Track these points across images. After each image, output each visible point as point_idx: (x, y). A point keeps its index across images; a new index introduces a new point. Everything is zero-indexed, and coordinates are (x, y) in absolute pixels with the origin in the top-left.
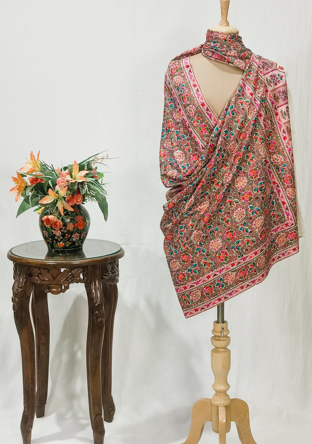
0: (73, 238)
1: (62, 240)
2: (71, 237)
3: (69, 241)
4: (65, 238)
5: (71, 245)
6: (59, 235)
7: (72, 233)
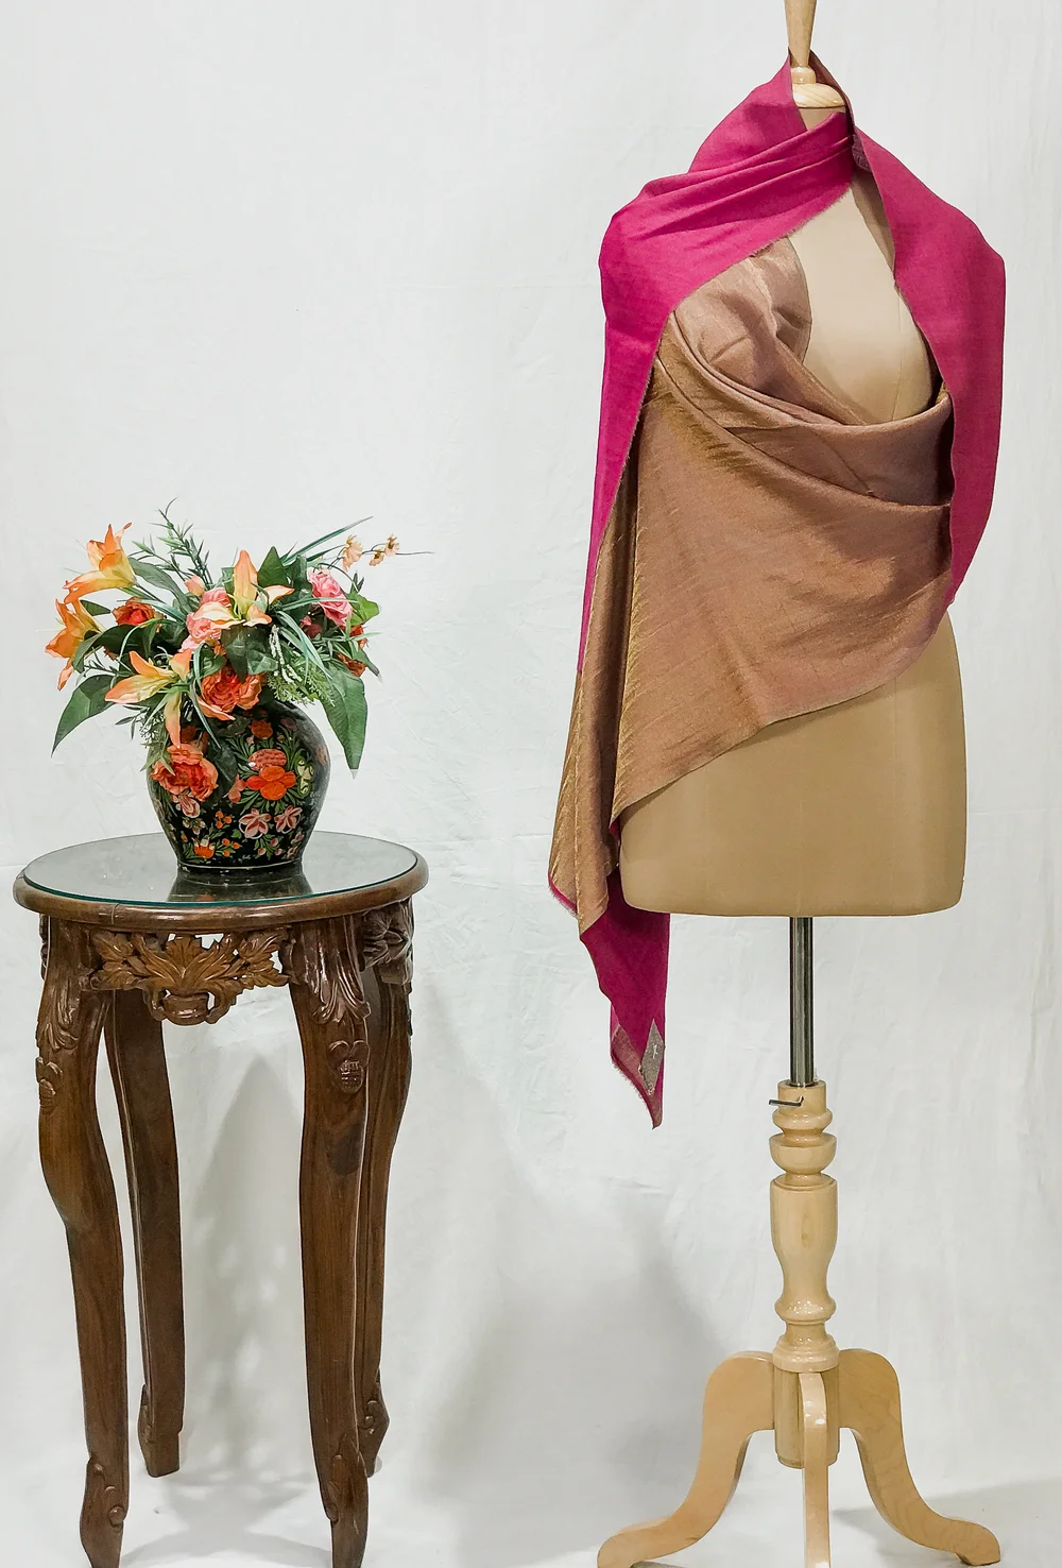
0: (244, 827)
1: (204, 832)
2: (235, 825)
3: (231, 840)
4: (215, 827)
5: (238, 853)
6: (193, 814)
7: (237, 811)
